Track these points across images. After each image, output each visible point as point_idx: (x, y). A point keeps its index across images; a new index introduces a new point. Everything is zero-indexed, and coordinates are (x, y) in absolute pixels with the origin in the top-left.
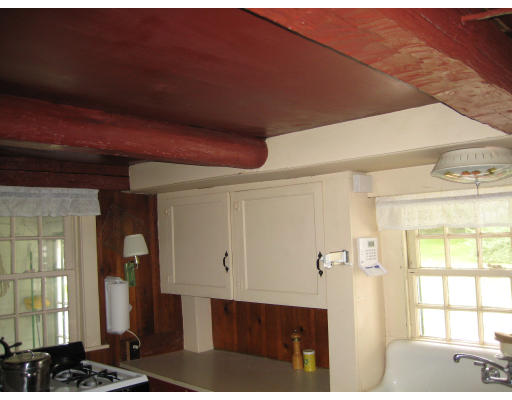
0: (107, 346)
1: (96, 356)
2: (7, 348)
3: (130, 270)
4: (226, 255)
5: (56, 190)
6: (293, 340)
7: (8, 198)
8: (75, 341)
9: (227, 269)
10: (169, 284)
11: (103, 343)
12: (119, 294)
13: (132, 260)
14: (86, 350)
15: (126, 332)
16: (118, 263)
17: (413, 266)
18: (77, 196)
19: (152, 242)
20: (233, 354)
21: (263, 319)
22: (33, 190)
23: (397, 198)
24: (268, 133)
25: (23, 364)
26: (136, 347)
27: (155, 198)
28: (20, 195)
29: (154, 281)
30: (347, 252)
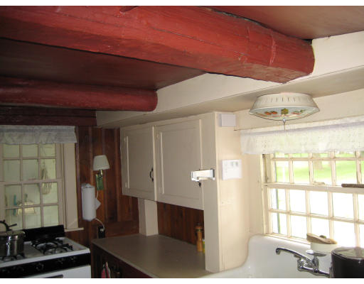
0: (82, 229)
1: (71, 235)
2: (7, 227)
3: (99, 179)
4: (152, 170)
5: (44, 127)
6: (197, 230)
7: (12, 133)
8: (60, 224)
9: (153, 180)
11: (79, 227)
12: (89, 193)
13: (98, 172)
14: (66, 231)
15: (94, 219)
18: (59, 130)
20: (168, 238)
21: (184, 214)
22: (29, 127)
26: (102, 230)
28: (19, 131)
29: (117, 186)
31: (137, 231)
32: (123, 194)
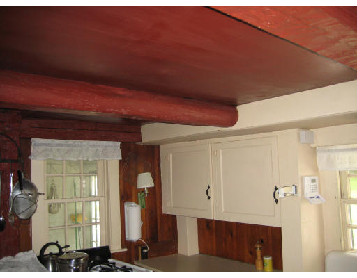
0: (125, 250)
1: (118, 256)
2: (60, 248)
3: (142, 197)
4: (209, 187)
5: (92, 142)
6: (256, 248)
7: (61, 148)
8: (104, 245)
9: (209, 198)
10: (168, 207)
11: (123, 247)
12: (134, 214)
13: (143, 190)
14: (112, 252)
15: (139, 240)
16: (134, 192)
17: (344, 197)
18: (106, 146)
19: (157, 178)
20: (213, 257)
21: (234, 233)
22: (77, 142)
23: (333, 148)
24: (239, 102)
25: (70, 260)
26: (145, 251)
27: (159, 147)
28: (69, 146)
30: (296, 187)
31: (176, 251)
32: (164, 212)
